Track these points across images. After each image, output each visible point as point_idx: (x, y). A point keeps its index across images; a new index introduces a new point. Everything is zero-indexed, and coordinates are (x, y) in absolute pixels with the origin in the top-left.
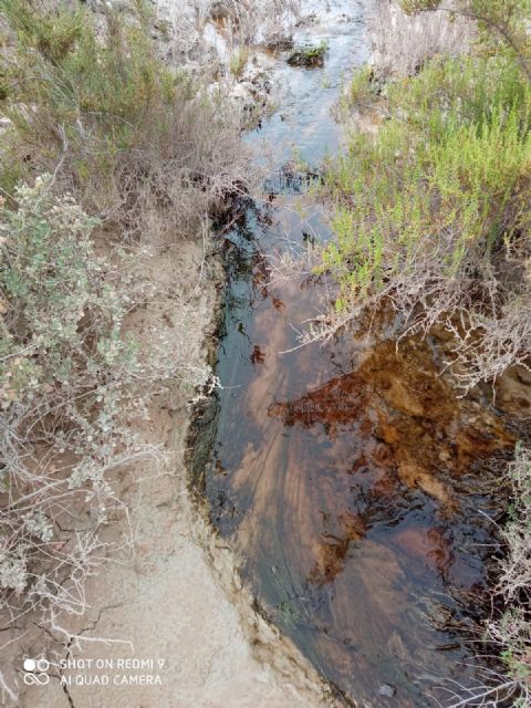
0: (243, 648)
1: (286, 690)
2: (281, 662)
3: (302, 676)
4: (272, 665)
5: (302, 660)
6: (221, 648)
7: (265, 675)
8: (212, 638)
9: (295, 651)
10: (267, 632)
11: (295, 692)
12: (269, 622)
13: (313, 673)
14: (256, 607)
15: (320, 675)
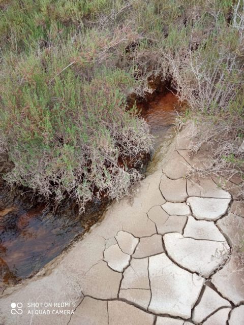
0: (45, 278)
1: (62, 263)
2: (53, 266)
3: (58, 260)
4: (53, 269)
5: (53, 260)
6: (43, 286)
7: (56, 271)
8: (39, 289)
9: (50, 263)
10: (42, 272)
11: (63, 260)
12: (38, 272)
13: (58, 257)
14: (31, 277)
15: (59, 255)
